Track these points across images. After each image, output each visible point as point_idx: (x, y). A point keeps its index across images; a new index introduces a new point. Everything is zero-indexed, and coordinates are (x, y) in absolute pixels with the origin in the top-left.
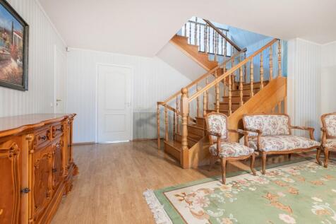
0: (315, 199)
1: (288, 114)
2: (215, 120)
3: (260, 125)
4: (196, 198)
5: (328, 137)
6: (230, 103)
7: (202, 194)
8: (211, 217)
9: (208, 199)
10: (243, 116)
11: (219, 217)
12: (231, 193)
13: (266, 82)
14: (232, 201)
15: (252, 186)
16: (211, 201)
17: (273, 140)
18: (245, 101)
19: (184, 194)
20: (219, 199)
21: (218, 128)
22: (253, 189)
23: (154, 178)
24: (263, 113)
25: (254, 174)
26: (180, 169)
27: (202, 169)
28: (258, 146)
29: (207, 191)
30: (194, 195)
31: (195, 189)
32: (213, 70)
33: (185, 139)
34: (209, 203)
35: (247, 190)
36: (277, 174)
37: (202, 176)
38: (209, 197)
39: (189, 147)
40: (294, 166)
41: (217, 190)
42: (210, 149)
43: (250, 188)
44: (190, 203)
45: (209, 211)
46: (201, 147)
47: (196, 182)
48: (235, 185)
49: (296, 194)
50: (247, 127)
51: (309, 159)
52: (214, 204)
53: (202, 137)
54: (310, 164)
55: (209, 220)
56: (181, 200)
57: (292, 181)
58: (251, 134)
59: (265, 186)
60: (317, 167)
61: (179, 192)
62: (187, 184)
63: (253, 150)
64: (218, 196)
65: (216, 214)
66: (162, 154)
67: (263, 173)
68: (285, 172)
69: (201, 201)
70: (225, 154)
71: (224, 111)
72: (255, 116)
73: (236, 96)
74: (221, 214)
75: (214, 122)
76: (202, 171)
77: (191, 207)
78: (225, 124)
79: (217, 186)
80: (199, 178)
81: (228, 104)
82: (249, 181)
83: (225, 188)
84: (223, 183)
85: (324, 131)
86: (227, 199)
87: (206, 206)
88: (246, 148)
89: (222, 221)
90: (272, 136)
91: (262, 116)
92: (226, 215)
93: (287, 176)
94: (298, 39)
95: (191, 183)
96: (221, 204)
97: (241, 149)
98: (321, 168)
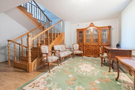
0: (74, 68)
1: (65, 44)
2: (44, 48)
3: (59, 48)
4: (40, 83)
5: (74, 50)
6: (49, 41)
7: (42, 80)
8: (49, 87)
9: (45, 81)
10: (54, 46)
11: (52, 86)
12: (53, 75)
13: (59, 34)
14: (54, 77)
15: (59, 70)
16: (47, 81)
17: (63, 53)
18: (54, 40)
19: (34, 84)
20: (50, 79)
21: (45, 51)
22: (60, 71)
23: (12, 84)
24: (59, 44)
25: (59, 66)
26: (27, 73)
27: (39, 70)
28: (59, 56)
29: (44, 78)
30: (39, 82)
31: (38, 79)
32: (40, 27)
33: (30, 58)
34: (46, 82)
35: (58, 72)
36: (64, 64)
37: (39, 73)
38: (46, 80)
39: (32, 62)
40: (68, 60)
41: (48, 76)
42: (43, 60)
43: (59, 71)
44: (38, 86)
45: (48, 85)
46: (38, 60)
47: (38, 76)
48: (54, 72)
49: (70, 68)
50: (55, 49)
51: (70, 57)
52: (49, 82)
53: (38, 56)
54: (71, 58)
55: (49, 89)
56: (33, 87)
57: (68, 65)
58: (57, 52)
59: (62, 68)
60: (72, 59)
61: (31, 84)
62: (34, 79)
63: (58, 57)
64: (49, 78)
65: (51, 85)
66: (12, 69)
67: (61, 65)
68: (66, 63)
69: (43, 83)
70: (50, 61)
71: (47, 44)
72: (57, 46)
73: (51, 38)
74: (52, 84)
75: (44, 49)
76: (39, 71)
77: (39, 88)
78: (48, 49)
79: (48, 75)
80: (39, 74)
81: (48, 41)
82: (58, 69)
83: (51, 74)
84: (50, 72)
85: (73, 49)
86: (52, 78)
87: (46, 84)
88: (56, 57)
89: (53, 87)
90: (62, 52)
91: (59, 45)
92: (54, 84)
93: (67, 63)
94: (67, 21)
95: (36, 78)
96: (51, 80)
97: (55, 58)
98: (73, 59)
